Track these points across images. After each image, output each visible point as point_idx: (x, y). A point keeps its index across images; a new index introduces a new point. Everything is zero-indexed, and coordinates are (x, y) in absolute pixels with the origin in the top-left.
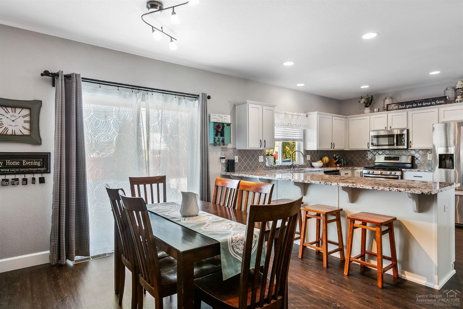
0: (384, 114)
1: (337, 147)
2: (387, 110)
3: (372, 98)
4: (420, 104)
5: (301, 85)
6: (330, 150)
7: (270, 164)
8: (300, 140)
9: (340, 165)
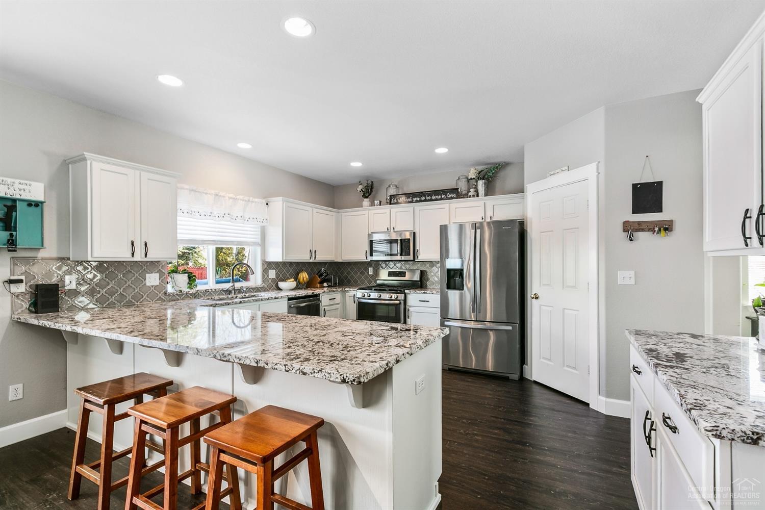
0: (386, 209)
1: (321, 257)
2: (390, 204)
3: (372, 185)
4: (429, 198)
5: (244, 146)
6: (307, 261)
7: (176, 287)
8: (255, 244)
9: (330, 284)
